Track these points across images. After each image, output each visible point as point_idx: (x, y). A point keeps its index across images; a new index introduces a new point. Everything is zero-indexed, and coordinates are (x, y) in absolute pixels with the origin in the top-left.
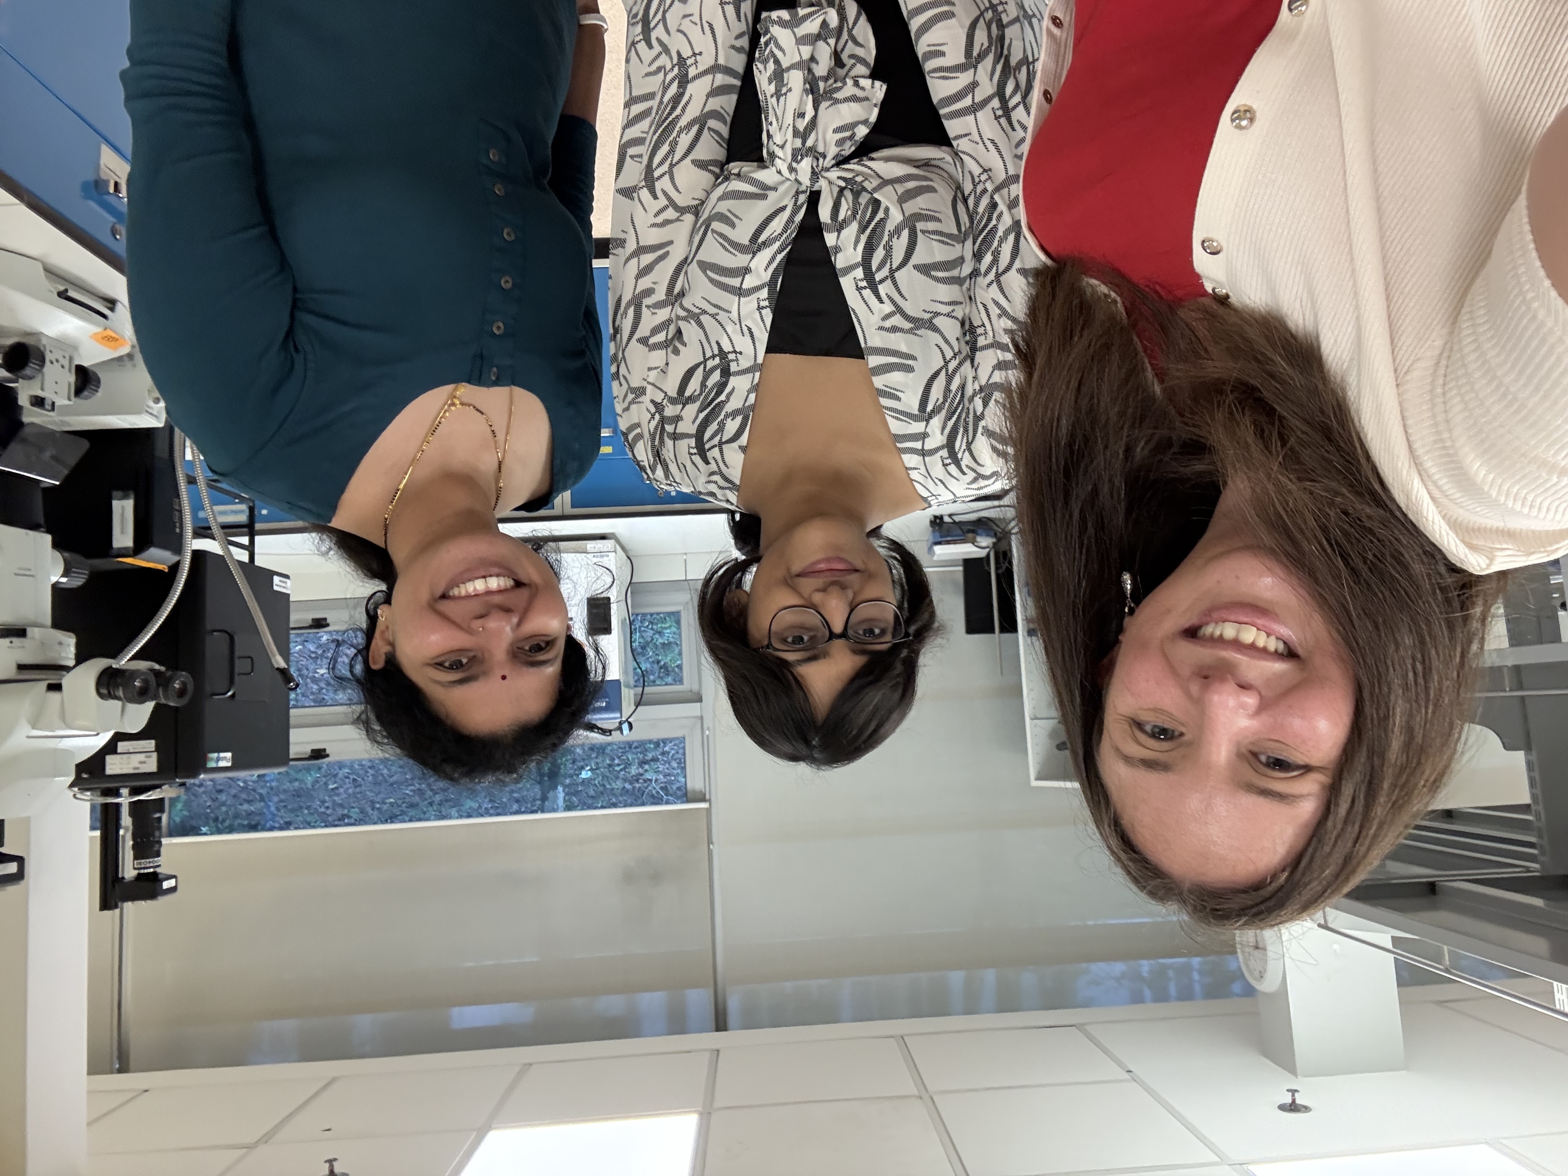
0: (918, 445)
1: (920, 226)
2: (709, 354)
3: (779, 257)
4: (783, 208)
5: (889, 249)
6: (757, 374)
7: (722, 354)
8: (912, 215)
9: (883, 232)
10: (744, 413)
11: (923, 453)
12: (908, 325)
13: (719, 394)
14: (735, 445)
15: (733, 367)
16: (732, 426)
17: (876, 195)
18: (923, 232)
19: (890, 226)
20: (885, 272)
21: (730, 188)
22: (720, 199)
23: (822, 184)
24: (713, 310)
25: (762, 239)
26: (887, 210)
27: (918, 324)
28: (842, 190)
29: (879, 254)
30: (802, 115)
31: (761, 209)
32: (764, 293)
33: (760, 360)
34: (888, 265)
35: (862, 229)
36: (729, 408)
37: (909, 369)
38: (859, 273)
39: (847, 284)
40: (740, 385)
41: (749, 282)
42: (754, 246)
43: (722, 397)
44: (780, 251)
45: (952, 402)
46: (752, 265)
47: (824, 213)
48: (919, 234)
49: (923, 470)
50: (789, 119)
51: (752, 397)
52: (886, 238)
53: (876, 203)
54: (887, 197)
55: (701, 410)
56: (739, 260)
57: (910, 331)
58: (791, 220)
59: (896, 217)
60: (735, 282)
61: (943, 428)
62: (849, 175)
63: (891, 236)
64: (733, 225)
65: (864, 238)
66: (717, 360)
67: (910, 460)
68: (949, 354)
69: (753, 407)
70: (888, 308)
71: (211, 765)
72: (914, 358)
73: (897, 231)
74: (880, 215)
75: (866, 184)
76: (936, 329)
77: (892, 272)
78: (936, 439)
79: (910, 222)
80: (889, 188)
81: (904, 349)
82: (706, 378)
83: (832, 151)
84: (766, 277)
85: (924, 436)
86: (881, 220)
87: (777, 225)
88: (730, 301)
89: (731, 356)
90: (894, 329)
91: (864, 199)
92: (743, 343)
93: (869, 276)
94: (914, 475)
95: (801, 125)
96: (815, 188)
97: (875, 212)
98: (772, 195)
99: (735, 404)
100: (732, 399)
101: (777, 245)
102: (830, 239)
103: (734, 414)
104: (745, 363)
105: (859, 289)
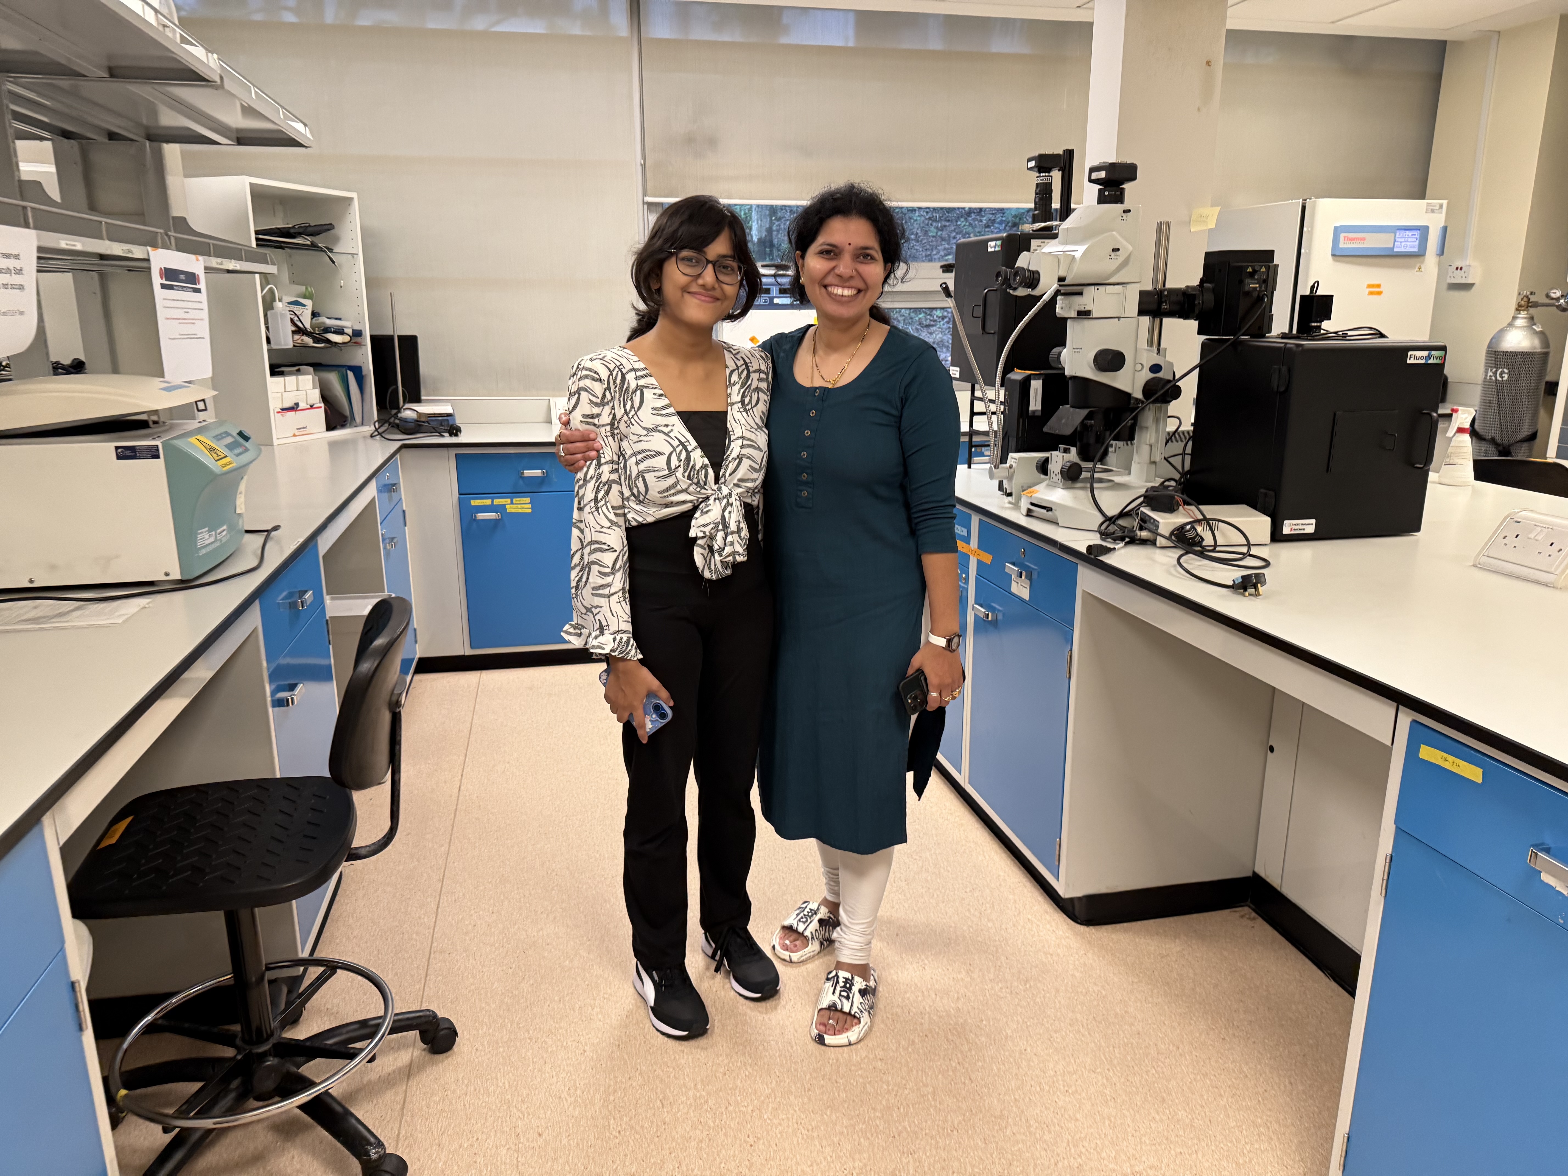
0: (638, 374)
1: (667, 472)
2: (751, 411)
3: (728, 453)
4: (730, 475)
5: (679, 459)
6: (729, 401)
7: (746, 410)
8: (671, 476)
9: (684, 466)
10: (731, 385)
11: (634, 370)
12: (660, 428)
13: (744, 392)
14: (731, 369)
15: (740, 405)
16: (735, 378)
17: (690, 482)
18: (664, 470)
19: (681, 470)
20: (678, 450)
21: (753, 484)
22: (757, 479)
23: (715, 487)
24: (753, 430)
25: (737, 461)
26: (684, 476)
27: (655, 429)
28: (705, 484)
29: (683, 456)
30: (730, 512)
31: (740, 474)
32: (732, 438)
33: (729, 407)
34: (678, 452)
35: (693, 467)
36: (738, 386)
37: (653, 409)
38: (690, 448)
39: (694, 443)
40: (735, 398)
41: (740, 442)
42: (740, 458)
43: (742, 391)
44: (729, 456)
45: (628, 395)
46: (739, 449)
47: (711, 472)
48: (666, 468)
49: (631, 361)
50: (735, 509)
51: (729, 391)
52: (682, 464)
53: (689, 478)
54: (684, 483)
55: (750, 385)
56: (745, 451)
57: (658, 426)
58: (726, 469)
59: (679, 474)
60: (746, 442)
61: (628, 383)
62: (703, 491)
63: (679, 465)
64: (750, 466)
65: (692, 463)
66: (747, 408)
67: (641, 365)
68: (635, 417)
69: (727, 387)
70: (671, 434)
71: (999, 243)
72: (652, 414)
73: (677, 468)
74: (686, 474)
75: (695, 487)
76: (645, 429)
77: (675, 450)
78: (630, 377)
79: (671, 472)
80: (684, 487)
81: (659, 418)
82: (750, 400)
83: (711, 501)
84: (732, 445)
85: (637, 378)
86: (685, 472)
87: (731, 467)
88: (748, 434)
89: (742, 410)
90: (666, 426)
91: (695, 480)
92: (738, 416)
93: (685, 447)
94: (636, 359)
95: (729, 508)
96: (717, 485)
97: (689, 475)
98: (735, 482)
99: (736, 388)
100: (738, 391)
101: (730, 458)
102: (706, 461)
103: (735, 383)
104: (735, 407)
105: (688, 441)
